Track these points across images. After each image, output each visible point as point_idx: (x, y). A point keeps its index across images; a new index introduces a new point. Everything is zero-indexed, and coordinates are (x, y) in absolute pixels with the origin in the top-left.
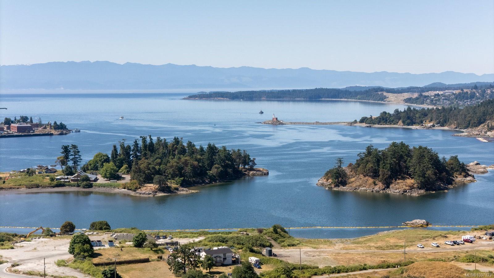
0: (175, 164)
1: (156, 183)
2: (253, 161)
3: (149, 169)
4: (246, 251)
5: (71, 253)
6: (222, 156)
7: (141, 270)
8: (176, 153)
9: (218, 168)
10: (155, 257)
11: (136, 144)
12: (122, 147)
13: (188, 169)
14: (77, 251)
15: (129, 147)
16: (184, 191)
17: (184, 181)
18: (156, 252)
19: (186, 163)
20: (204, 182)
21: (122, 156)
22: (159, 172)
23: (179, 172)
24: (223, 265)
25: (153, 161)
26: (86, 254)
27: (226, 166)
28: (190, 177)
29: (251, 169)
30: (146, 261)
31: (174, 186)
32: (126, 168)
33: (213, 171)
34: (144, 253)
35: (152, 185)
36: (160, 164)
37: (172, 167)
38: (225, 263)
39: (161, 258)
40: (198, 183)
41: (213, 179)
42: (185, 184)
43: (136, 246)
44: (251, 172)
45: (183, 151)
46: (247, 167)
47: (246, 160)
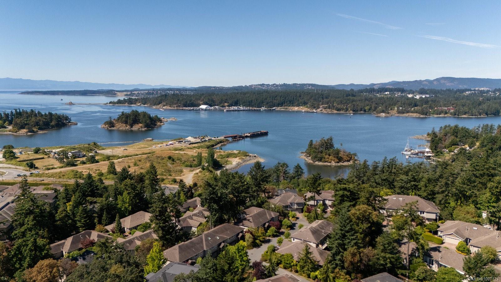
0: (34, 121)
1: (26, 129)
2: (70, 119)
3: (21, 123)
4: (86, 152)
5: (4, 158)
6: (56, 117)
7: (41, 162)
8: (33, 116)
9: (55, 122)
10: (46, 157)
11: (12, 112)
12: (5, 114)
13: (41, 123)
14: (7, 156)
15: (8, 114)
16: (41, 132)
17: (39, 128)
18: (46, 154)
19: (40, 120)
20: (49, 128)
21: (5, 118)
22: (26, 124)
23: (37, 124)
24: (79, 158)
25: (23, 120)
26: (12, 158)
27: (58, 121)
28: (42, 126)
29: (69, 122)
30: (43, 158)
31: (35, 130)
32: (8, 123)
33: (53, 123)
34: (40, 155)
35: (25, 130)
36: (27, 121)
37: (33, 122)
38: (80, 156)
39: (49, 157)
40: (46, 128)
41: (53, 127)
42: (40, 129)
43: (35, 153)
44: (70, 124)
45: (36, 115)
46: (67, 121)
47: (67, 118)
